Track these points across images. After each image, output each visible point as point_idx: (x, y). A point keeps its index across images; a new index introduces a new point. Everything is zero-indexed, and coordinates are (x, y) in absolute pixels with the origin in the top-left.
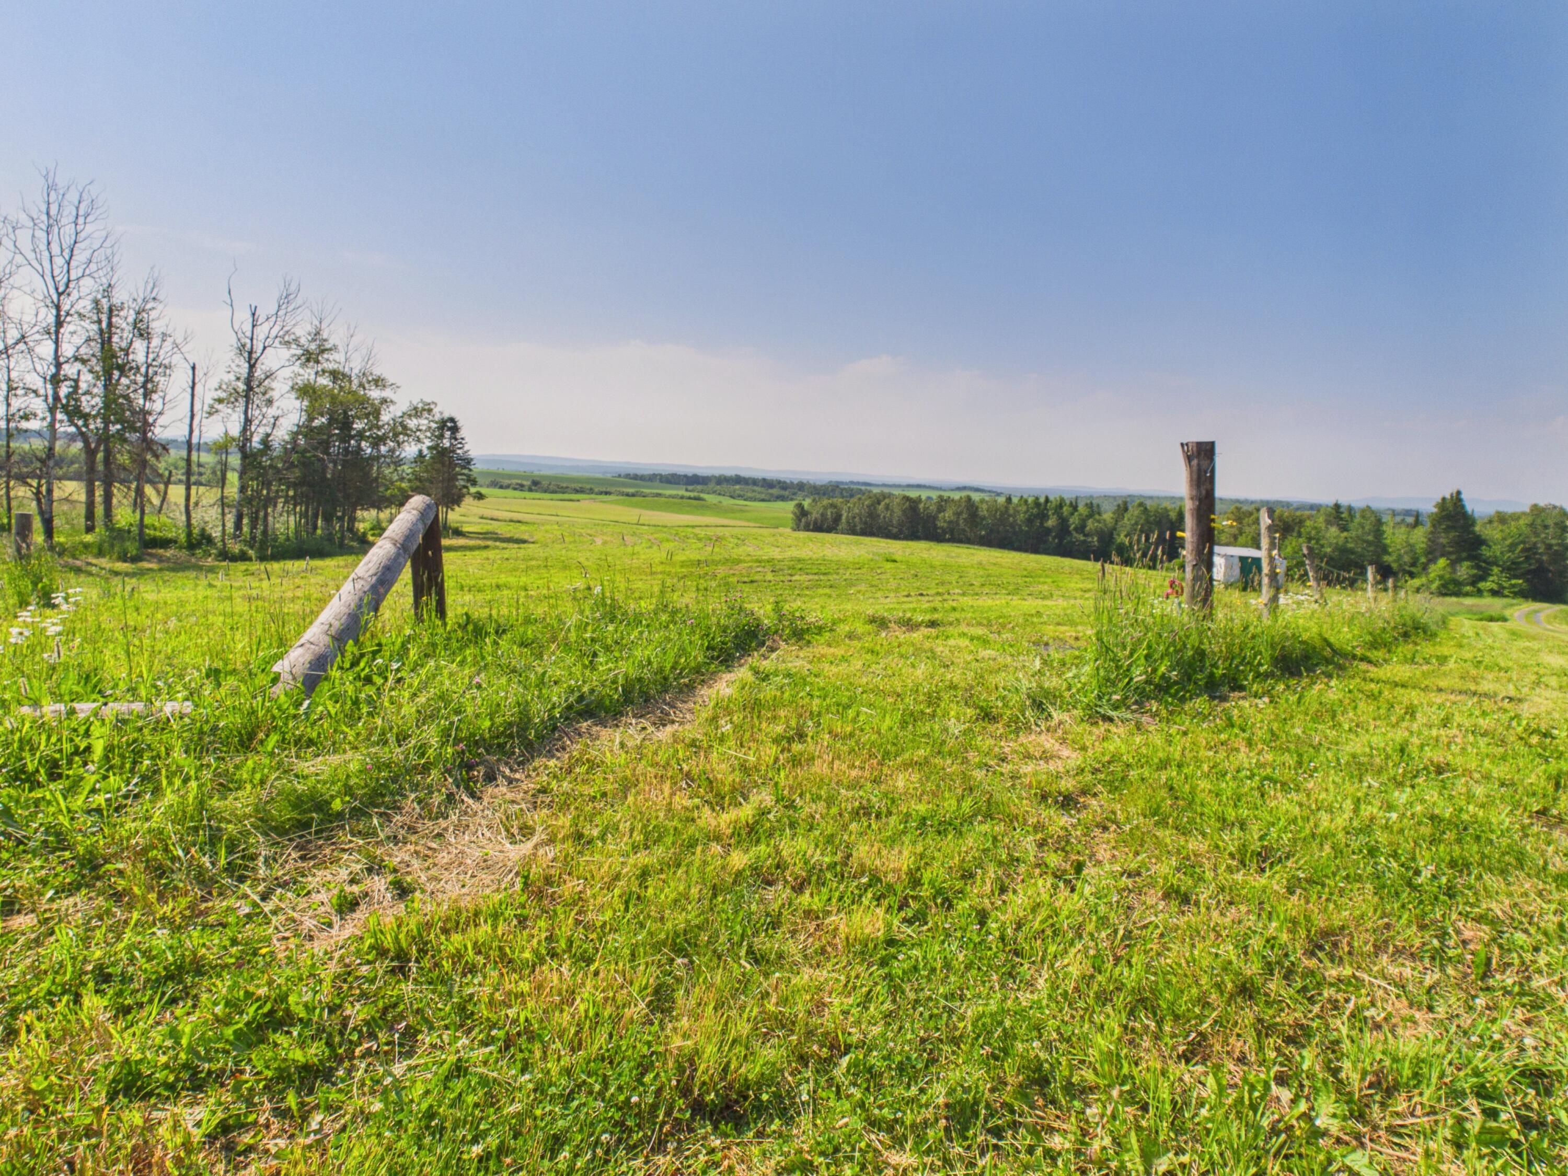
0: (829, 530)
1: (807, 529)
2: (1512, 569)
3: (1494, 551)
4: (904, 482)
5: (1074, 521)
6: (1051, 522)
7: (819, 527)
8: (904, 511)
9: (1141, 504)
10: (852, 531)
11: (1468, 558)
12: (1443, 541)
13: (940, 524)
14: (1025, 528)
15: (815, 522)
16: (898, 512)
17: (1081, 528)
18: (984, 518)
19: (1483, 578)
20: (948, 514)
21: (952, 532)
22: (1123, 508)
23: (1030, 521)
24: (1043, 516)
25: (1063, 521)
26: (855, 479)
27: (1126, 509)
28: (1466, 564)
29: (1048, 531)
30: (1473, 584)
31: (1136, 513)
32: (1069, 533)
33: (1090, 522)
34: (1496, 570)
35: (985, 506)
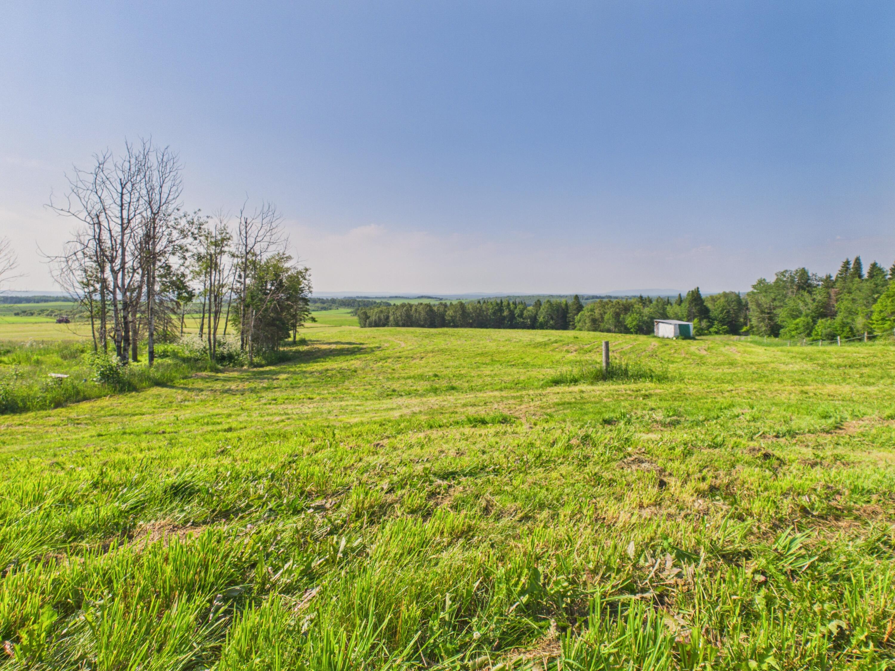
0: (384, 325)
1: (370, 326)
2: (722, 322)
3: (714, 314)
4: (388, 295)
5: (517, 312)
6: (506, 313)
7: (377, 324)
8: (427, 313)
9: (548, 301)
10: (397, 325)
11: (705, 318)
12: (694, 311)
13: (447, 318)
14: (492, 317)
15: (375, 322)
16: (423, 313)
17: (521, 315)
18: (471, 313)
19: (711, 326)
20: (450, 313)
21: (453, 321)
22: (538, 304)
23: (494, 313)
24: (501, 310)
25: (512, 313)
26: (359, 295)
27: (540, 305)
28: (705, 320)
29: (504, 318)
30: (708, 330)
31: (547, 306)
32: (515, 318)
33: (525, 312)
34: (716, 322)
35: (470, 307)
